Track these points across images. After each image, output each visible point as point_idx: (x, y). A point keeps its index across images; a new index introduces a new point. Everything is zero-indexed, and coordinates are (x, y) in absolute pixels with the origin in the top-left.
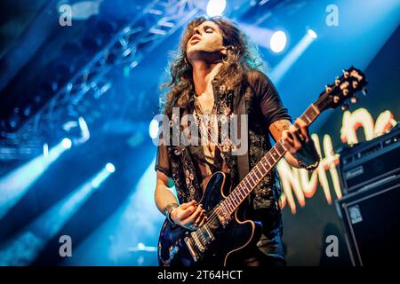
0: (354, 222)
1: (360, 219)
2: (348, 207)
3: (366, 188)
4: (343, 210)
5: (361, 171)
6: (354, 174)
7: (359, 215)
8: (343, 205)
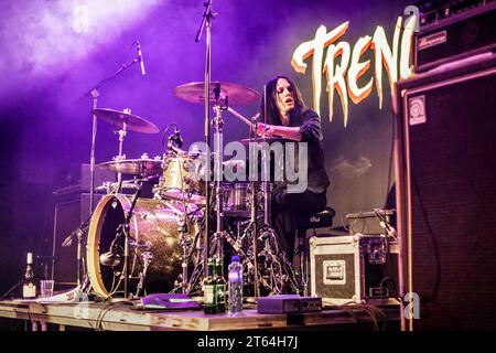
0: (412, 122)
1: (423, 120)
2: (409, 96)
3: (442, 68)
4: (400, 100)
5: (443, 39)
6: (432, 43)
7: (423, 112)
8: (403, 92)
